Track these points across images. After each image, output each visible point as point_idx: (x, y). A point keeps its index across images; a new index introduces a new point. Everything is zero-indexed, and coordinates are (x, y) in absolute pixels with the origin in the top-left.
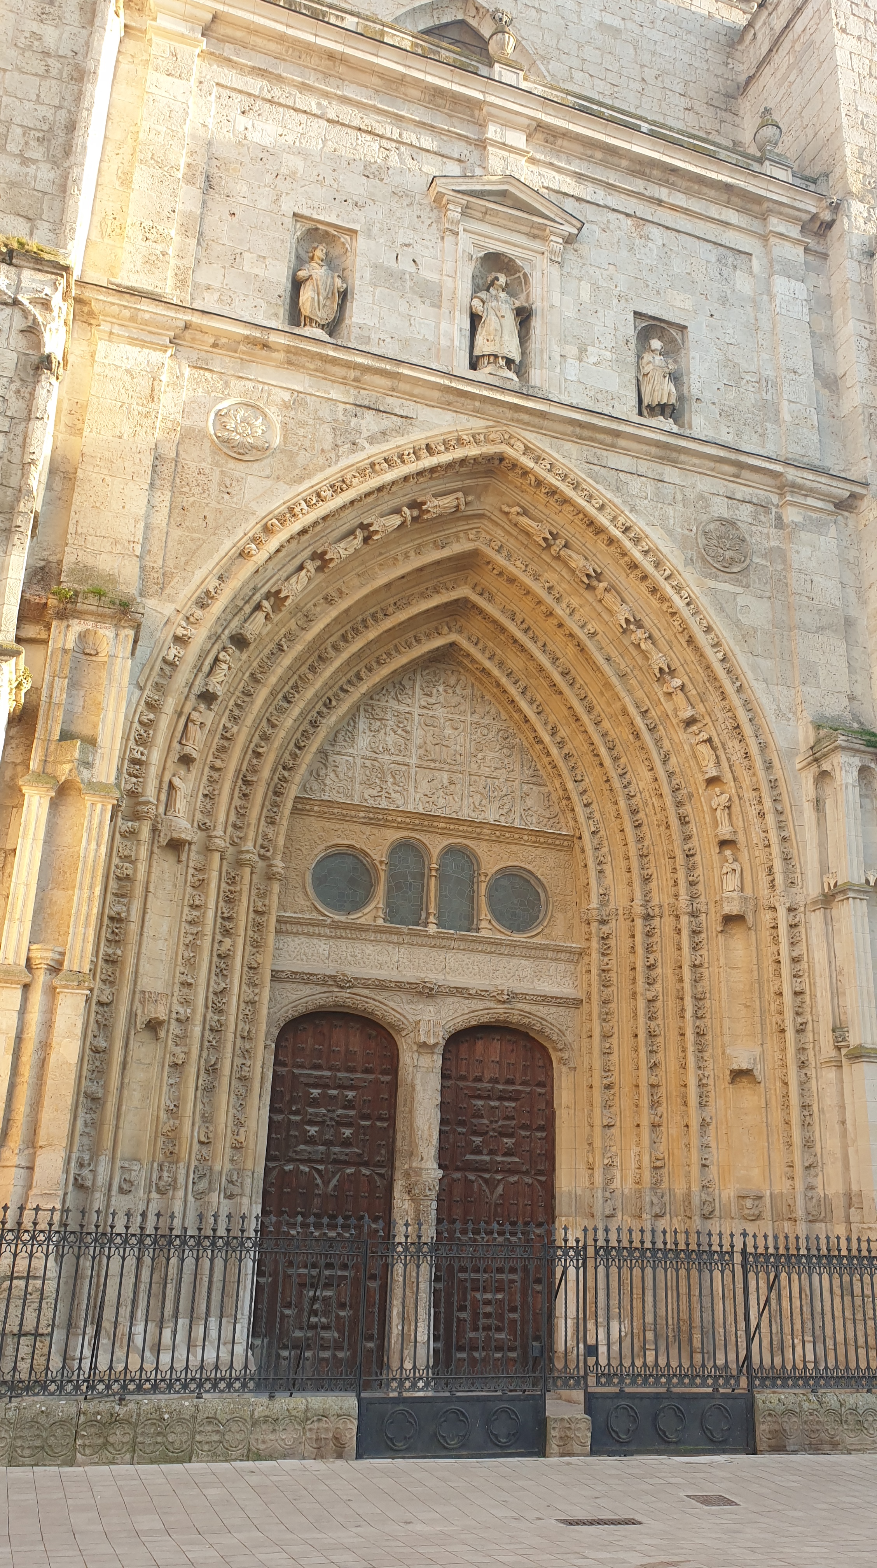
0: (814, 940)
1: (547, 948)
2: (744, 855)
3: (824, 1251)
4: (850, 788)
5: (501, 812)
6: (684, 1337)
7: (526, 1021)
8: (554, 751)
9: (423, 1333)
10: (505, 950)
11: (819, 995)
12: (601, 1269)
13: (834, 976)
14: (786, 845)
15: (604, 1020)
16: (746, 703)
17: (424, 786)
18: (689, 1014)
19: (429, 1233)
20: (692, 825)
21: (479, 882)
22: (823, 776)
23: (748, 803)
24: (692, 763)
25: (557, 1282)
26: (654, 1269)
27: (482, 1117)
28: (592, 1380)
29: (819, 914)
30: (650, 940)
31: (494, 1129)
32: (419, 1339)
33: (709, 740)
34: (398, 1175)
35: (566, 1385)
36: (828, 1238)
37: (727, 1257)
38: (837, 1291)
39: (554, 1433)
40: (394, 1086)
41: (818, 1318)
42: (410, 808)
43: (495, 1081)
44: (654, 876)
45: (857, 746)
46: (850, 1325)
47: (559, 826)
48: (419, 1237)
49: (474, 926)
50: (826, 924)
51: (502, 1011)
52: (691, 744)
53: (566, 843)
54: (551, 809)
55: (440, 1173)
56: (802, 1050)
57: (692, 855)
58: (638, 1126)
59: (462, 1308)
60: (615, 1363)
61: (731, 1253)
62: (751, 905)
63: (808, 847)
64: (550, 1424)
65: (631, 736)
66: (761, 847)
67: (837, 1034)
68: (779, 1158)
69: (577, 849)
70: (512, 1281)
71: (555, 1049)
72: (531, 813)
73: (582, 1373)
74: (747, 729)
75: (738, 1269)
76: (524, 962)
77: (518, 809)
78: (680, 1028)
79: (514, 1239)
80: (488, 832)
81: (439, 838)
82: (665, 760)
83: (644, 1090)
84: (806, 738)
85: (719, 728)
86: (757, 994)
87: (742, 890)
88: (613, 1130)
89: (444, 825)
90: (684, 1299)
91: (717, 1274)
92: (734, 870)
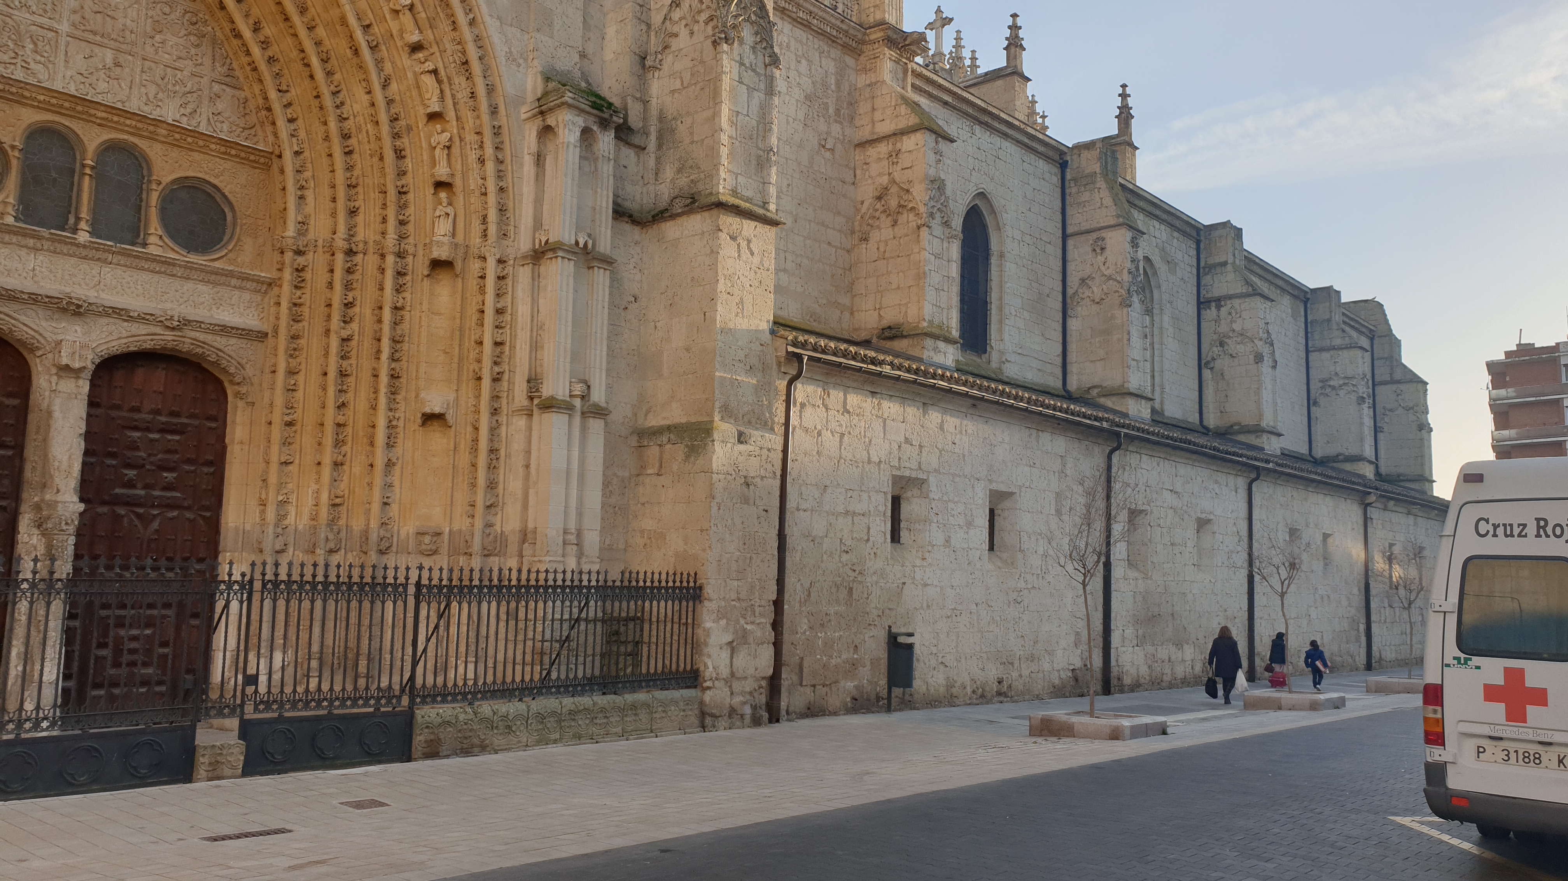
0: (520, 294)
1: (230, 274)
2: (460, 200)
3: (495, 582)
4: (571, 147)
5: (182, 111)
6: (350, 663)
7: (199, 350)
8: (256, 51)
9: (51, 672)
10: (179, 271)
11: (518, 347)
12: (267, 603)
13: (535, 330)
14: (504, 195)
15: (291, 356)
16: (478, 39)
17: (79, 63)
18: (385, 356)
19: (64, 568)
20: (408, 160)
21: (149, 190)
22: (547, 131)
23: (468, 147)
24: (415, 93)
25: (217, 616)
26: (325, 601)
27: (137, 449)
28: (249, 708)
29: (528, 269)
30: (350, 277)
31: (151, 463)
32: (45, 678)
33: (435, 72)
34: (24, 508)
35: (220, 714)
36: (500, 570)
37: (401, 589)
38: (503, 617)
39: (203, 761)
40: (23, 410)
41: (482, 641)
42: (58, 86)
43: (157, 412)
44: (362, 210)
45: (583, 106)
46: (511, 646)
47: (256, 139)
48: (52, 573)
49: (140, 240)
50: (533, 280)
51: (170, 338)
52: (415, 73)
53: (262, 160)
54: (247, 117)
55: (81, 507)
56: (496, 397)
57: (405, 193)
58: (319, 463)
59: (102, 645)
60: (275, 690)
61: (405, 586)
62: (461, 252)
63: (524, 201)
64: (200, 752)
65: (348, 51)
66: (477, 193)
67: (532, 385)
68: (461, 498)
69: (275, 169)
70: (164, 617)
71: (232, 382)
72: (221, 119)
73: (238, 701)
74: (476, 67)
75: (411, 601)
76: (201, 287)
77: (205, 111)
78: (374, 369)
79: (170, 575)
80: (164, 132)
81: (97, 129)
82: (385, 86)
83: (329, 428)
84: (535, 88)
85: (446, 60)
86: (457, 342)
87: (454, 235)
88: (290, 467)
89: (104, 115)
90: (353, 629)
91: (389, 605)
92: (448, 214)
